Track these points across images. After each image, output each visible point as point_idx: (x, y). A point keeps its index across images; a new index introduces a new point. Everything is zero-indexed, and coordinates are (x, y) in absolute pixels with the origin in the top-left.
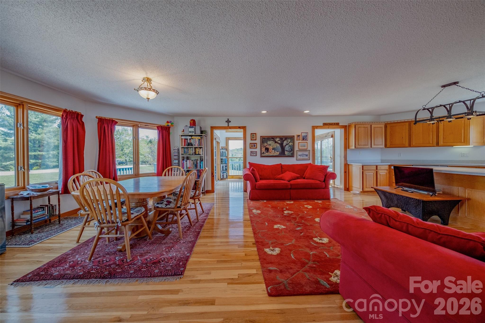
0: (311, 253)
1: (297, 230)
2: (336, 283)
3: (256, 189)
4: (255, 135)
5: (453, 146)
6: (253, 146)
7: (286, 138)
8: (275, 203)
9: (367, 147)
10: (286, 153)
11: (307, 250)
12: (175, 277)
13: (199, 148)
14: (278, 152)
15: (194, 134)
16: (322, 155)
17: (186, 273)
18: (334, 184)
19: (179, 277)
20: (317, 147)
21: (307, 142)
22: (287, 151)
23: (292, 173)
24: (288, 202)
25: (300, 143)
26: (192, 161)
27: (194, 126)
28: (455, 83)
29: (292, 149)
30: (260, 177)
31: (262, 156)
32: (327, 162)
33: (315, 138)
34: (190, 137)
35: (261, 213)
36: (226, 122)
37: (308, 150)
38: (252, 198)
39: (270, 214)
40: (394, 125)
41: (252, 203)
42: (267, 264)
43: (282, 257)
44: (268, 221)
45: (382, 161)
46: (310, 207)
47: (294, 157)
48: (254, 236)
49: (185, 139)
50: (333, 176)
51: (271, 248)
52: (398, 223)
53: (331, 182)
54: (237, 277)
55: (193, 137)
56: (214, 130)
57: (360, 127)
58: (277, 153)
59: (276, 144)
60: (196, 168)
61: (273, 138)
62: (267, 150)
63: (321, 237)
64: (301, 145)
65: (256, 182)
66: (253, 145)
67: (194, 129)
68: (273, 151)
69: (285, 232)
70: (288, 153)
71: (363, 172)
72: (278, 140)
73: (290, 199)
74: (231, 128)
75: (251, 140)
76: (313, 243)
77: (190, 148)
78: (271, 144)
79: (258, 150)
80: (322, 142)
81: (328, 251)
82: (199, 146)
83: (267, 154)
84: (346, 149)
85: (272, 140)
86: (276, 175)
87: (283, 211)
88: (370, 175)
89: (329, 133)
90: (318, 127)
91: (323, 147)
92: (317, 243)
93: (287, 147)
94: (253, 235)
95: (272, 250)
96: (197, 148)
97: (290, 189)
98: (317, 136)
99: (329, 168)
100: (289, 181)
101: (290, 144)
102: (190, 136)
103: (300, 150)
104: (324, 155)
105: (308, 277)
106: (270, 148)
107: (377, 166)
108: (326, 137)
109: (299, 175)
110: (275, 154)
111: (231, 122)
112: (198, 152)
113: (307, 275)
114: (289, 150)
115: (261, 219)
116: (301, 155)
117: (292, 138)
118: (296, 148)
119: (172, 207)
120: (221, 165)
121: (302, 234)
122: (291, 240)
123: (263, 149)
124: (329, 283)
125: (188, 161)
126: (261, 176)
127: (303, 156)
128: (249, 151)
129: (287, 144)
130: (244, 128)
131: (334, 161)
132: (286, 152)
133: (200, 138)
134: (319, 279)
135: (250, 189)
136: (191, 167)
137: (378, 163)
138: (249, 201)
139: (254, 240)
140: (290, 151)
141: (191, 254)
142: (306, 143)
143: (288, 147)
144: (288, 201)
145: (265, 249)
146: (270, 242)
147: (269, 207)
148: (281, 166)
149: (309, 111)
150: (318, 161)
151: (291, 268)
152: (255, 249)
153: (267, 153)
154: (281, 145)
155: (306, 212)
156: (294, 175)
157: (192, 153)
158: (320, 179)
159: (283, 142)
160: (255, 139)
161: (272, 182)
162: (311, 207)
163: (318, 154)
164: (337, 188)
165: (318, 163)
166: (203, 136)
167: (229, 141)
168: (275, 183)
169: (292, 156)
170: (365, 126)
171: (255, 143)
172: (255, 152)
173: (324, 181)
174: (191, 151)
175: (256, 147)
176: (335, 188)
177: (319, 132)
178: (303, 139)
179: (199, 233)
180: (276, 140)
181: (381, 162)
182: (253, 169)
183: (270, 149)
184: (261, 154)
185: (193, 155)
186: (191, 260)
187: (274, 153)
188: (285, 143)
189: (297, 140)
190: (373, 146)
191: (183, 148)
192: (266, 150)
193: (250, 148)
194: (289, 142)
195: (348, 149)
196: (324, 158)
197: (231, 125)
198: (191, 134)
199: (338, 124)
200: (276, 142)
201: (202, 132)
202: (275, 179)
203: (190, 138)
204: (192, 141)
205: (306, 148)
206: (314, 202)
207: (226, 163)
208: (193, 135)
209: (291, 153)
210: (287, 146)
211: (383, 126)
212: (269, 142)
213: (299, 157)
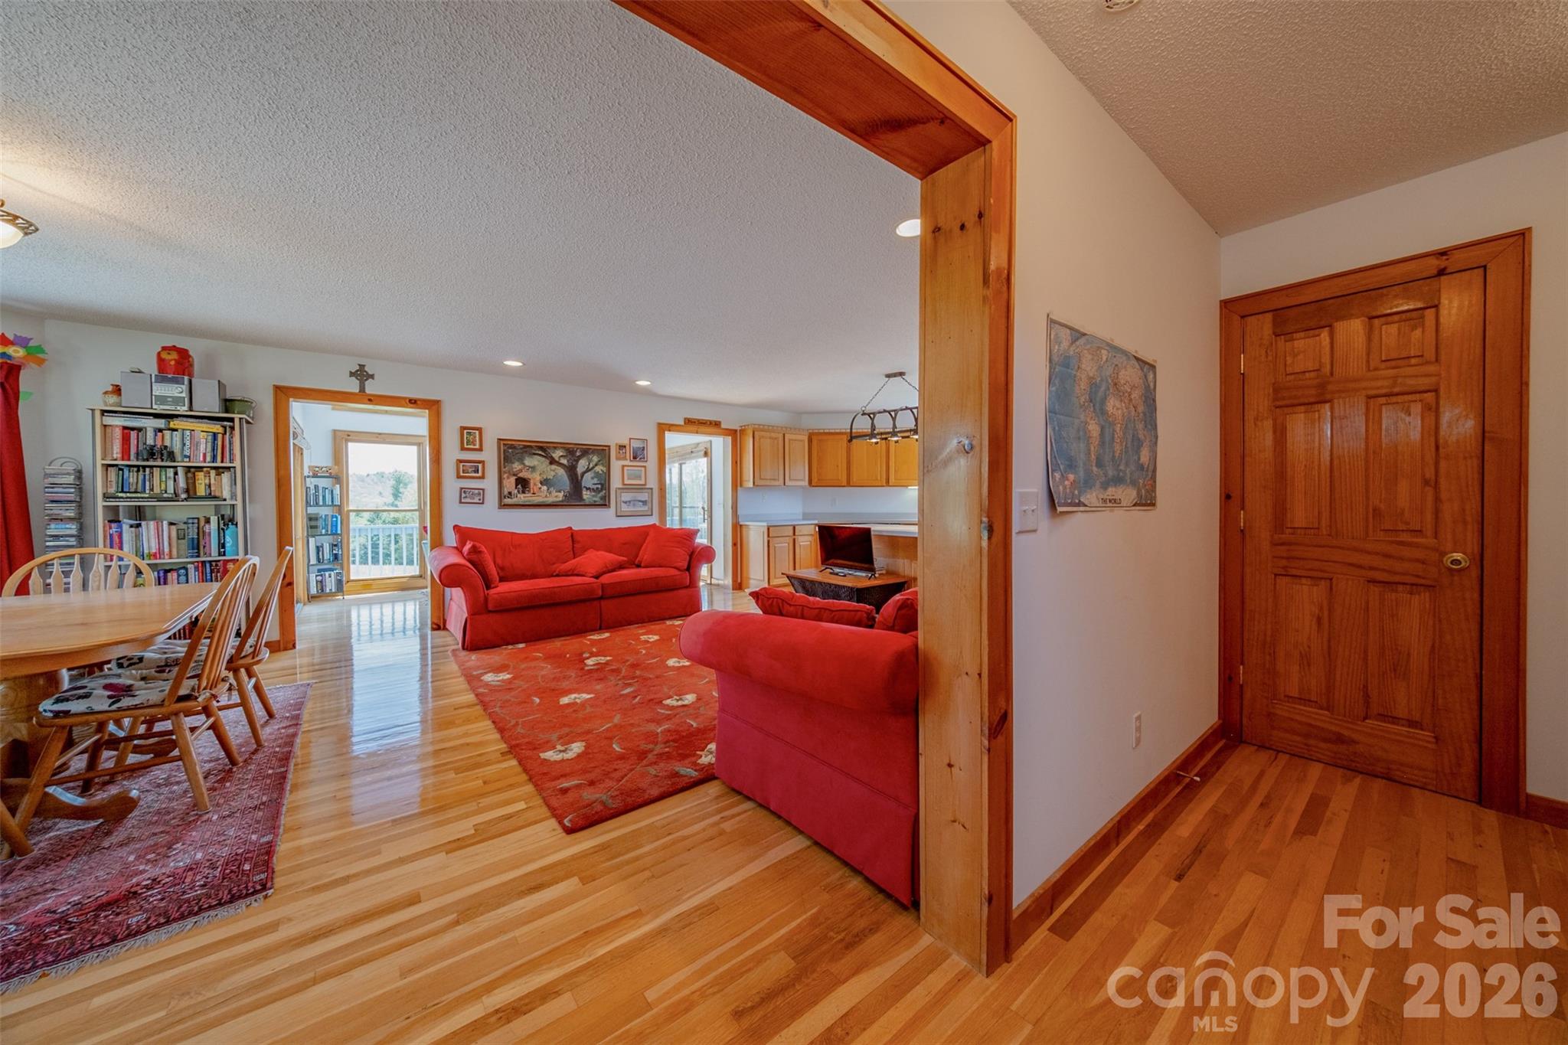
0: (659, 730)
1: (623, 695)
2: (710, 764)
3: (490, 612)
4: (477, 432)
5: (907, 486)
6: (470, 469)
7: (586, 450)
8: (557, 644)
9: (777, 483)
10: (585, 497)
11: (652, 727)
12: (242, 904)
13: (213, 473)
14: (560, 492)
15: (183, 409)
16: (683, 502)
17: (279, 881)
18: (711, 577)
19: (261, 896)
20: (671, 480)
21: (645, 467)
22: (588, 489)
23: (603, 552)
24: (596, 637)
25: (626, 468)
26: (171, 524)
27: (186, 378)
28: (901, 374)
29: (604, 484)
30: (501, 574)
31: (503, 506)
32: (695, 520)
33: (667, 456)
34: (161, 423)
35: (514, 678)
36: (352, 374)
37: (647, 486)
38: (474, 642)
39: (543, 676)
40: (825, 437)
41: (474, 658)
42: (553, 780)
43: (591, 756)
44: (540, 692)
45: (805, 516)
46: (654, 638)
47: (609, 507)
48: (502, 737)
49: (126, 429)
50: (707, 554)
51: (559, 747)
52: (792, 608)
53: (704, 571)
54: (473, 832)
55: (174, 424)
56: (291, 399)
57: (763, 437)
58: (556, 497)
59: (554, 467)
60: (198, 556)
61: (541, 448)
62: (523, 483)
63: (680, 694)
64: (628, 475)
65: (488, 587)
66: (471, 467)
67: (185, 387)
68: (545, 488)
69: (592, 706)
70: (593, 496)
71: (769, 542)
72: (561, 454)
73: (600, 629)
74: (371, 399)
75: (463, 449)
76: (663, 711)
77: (156, 471)
78: (536, 468)
79: (490, 484)
80: (683, 466)
81: (696, 717)
82: (214, 459)
83: (522, 498)
84: (737, 486)
85: (540, 452)
86: (554, 564)
87: (582, 661)
88: (783, 545)
89: (698, 444)
90: (674, 428)
91: (684, 479)
92: (672, 708)
93: (589, 478)
94: (497, 736)
95: (561, 751)
96: (200, 468)
97: (601, 598)
98: (670, 449)
99: (699, 534)
100: (597, 577)
101: (598, 469)
102: (157, 416)
103: (627, 488)
104: (688, 502)
105: (654, 772)
106: (534, 479)
107: (794, 528)
108: (693, 455)
109: (625, 559)
110: (550, 500)
111: (376, 377)
112: (210, 486)
113: (652, 771)
114: (595, 487)
115: (513, 693)
116: (630, 502)
117: (603, 452)
118: (616, 483)
119: (151, 703)
120: (312, 540)
121: (637, 700)
122: (611, 717)
123: (510, 483)
124: (698, 768)
125: (149, 528)
126: (502, 569)
127: (634, 505)
128: (451, 486)
129: (588, 470)
130: (433, 406)
131: (711, 517)
132: (584, 493)
133: (217, 428)
134: (677, 769)
135: (466, 615)
136: (166, 550)
137: (799, 520)
138: (464, 653)
139: (505, 745)
140: (597, 491)
141: (276, 835)
142: (643, 469)
143: (592, 478)
144: (594, 635)
145: (541, 755)
146: (554, 737)
147: (536, 659)
148: (572, 536)
149: (649, 383)
150: (672, 520)
151: (616, 770)
152: (514, 762)
153: (522, 496)
154: (571, 470)
155: (644, 652)
156: (611, 558)
157: (171, 490)
158: (679, 564)
159: (577, 461)
160: (477, 447)
161: (543, 583)
162: (656, 637)
163: (673, 499)
164: (718, 585)
165: (673, 522)
166: (237, 422)
167: (350, 445)
168: (554, 587)
169: (604, 504)
170: (773, 435)
171: (479, 462)
172: (476, 491)
173: (688, 569)
174: (164, 481)
175: (480, 474)
176: (713, 587)
177: (674, 440)
178: (635, 458)
179: (283, 777)
180: (554, 455)
181: (804, 519)
182: (474, 547)
183: (532, 481)
184: (501, 497)
185: (176, 497)
186: (283, 848)
187: (546, 496)
188: (582, 465)
189: (618, 459)
190: (788, 483)
191: (112, 472)
192: (520, 486)
193: (459, 477)
194: (594, 463)
195: (739, 488)
196: (688, 510)
197: (371, 388)
198: (162, 407)
199: (717, 424)
200: (553, 462)
201: (228, 404)
202: (552, 576)
203: (163, 426)
204: (172, 441)
205: (642, 482)
206: (663, 626)
207: (336, 534)
208: (177, 416)
209: (600, 495)
210: (589, 475)
211: (806, 438)
212: (529, 461)
213: (625, 508)
